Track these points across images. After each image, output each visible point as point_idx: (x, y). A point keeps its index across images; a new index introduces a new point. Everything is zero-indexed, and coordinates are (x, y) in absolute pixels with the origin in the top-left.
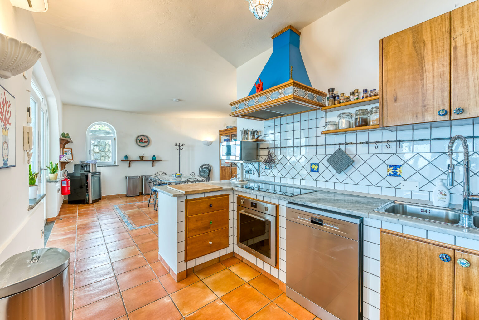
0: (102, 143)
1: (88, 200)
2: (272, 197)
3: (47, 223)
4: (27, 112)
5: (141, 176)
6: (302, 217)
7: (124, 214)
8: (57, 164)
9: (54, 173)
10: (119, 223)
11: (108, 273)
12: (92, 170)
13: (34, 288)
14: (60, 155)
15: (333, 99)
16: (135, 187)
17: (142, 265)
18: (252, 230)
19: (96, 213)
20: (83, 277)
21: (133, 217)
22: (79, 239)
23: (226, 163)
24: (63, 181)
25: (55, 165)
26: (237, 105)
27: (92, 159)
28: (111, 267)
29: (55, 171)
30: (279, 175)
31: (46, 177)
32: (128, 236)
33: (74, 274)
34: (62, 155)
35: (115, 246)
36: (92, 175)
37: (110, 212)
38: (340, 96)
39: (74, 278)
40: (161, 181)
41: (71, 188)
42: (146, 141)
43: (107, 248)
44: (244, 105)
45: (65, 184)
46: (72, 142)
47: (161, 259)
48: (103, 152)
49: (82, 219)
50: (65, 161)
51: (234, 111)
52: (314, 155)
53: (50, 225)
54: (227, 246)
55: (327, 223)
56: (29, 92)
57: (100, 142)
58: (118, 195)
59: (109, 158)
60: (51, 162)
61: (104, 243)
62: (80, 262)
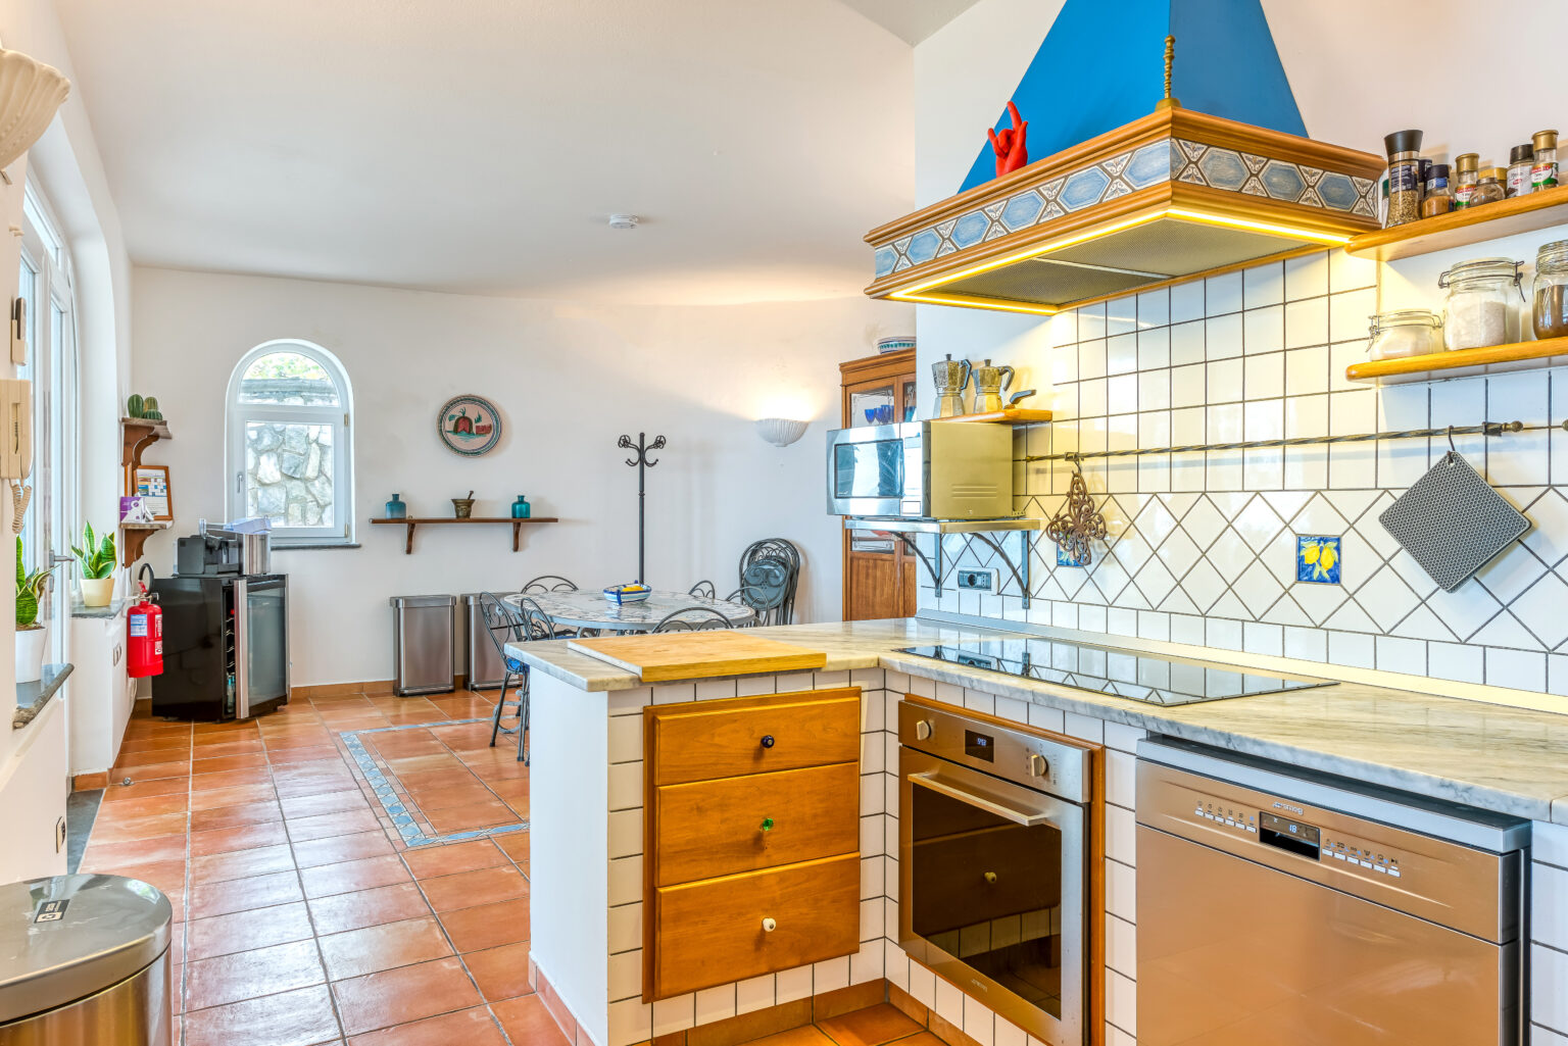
0: (290, 438)
1: (234, 704)
2: (1070, 709)
3: (71, 794)
4: (12, 318)
5: (462, 596)
6: (1215, 810)
7: (386, 772)
8: (112, 537)
9: (98, 575)
10: (363, 812)
11: (316, 1025)
12: (251, 564)
13: (51, 1016)
14: (123, 495)
15: (1414, 188)
16: (433, 650)
17: (459, 1003)
18: (984, 878)
19: (266, 763)
20: (216, 1031)
21: (425, 791)
22: (198, 874)
23: (876, 536)
24: (133, 611)
25: (105, 540)
26: (903, 242)
27: (251, 514)
28: (329, 1000)
29: (104, 570)
30: (1132, 597)
31: (69, 594)
32: (399, 872)
33: (182, 1015)
34: (129, 494)
35: (345, 915)
36: (250, 589)
37: (325, 762)
38: (1453, 169)
39: (183, 1032)
40: (549, 620)
41: (163, 645)
42: (484, 428)
43: (311, 920)
44: (936, 241)
45: (141, 631)
46: (169, 437)
47: (543, 983)
48: (295, 482)
49: (210, 786)
50: (143, 522)
51: (889, 272)
52: (1318, 491)
53: (85, 805)
54: (849, 946)
55: (1341, 845)
56: (16, 235)
57: (282, 432)
58: (361, 686)
59: (322, 507)
60: (89, 529)
61: (301, 897)
62: (202, 967)
